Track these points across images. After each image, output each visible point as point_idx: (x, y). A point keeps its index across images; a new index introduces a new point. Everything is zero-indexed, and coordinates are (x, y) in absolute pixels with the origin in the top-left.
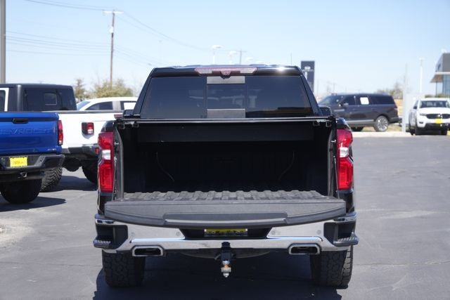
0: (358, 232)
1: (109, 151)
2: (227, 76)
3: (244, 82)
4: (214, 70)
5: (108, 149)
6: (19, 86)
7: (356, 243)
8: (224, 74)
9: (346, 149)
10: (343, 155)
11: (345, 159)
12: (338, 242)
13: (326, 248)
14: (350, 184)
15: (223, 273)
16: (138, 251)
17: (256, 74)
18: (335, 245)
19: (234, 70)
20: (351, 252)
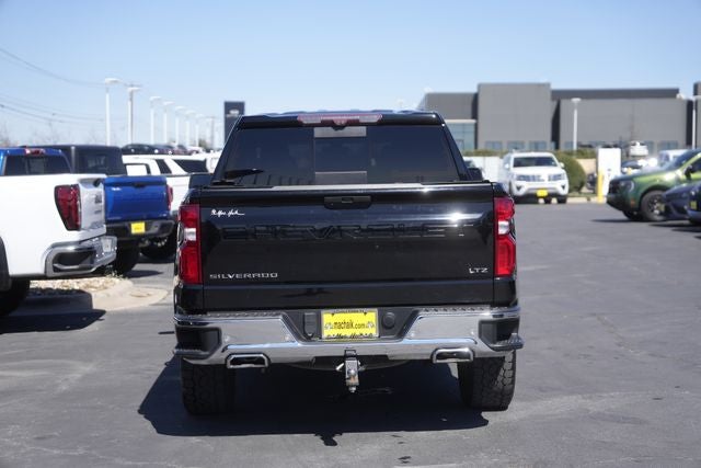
0: (523, 333)
1: (194, 230)
2: (342, 127)
3: (364, 134)
4: (325, 118)
5: (193, 227)
6: (73, 148)
7: (521, 346)
8: (338, 123)
9: (506, 223)
10: (502, 231)
11: (505, 236)
12: (497, 345)
13: (481, 353)
14: (512, 270)
15: (348, 387)
16: (235, 361)
17: (381, 123)
18: (493, 348)
19: (351, 118)
20: (514, 361)
